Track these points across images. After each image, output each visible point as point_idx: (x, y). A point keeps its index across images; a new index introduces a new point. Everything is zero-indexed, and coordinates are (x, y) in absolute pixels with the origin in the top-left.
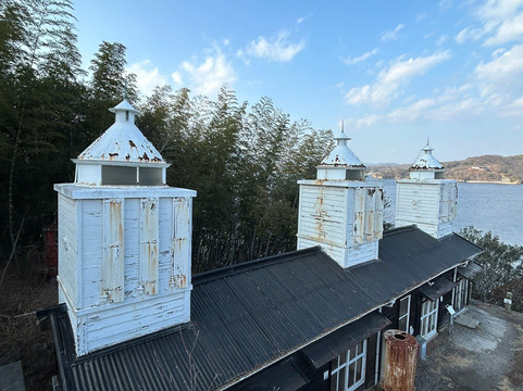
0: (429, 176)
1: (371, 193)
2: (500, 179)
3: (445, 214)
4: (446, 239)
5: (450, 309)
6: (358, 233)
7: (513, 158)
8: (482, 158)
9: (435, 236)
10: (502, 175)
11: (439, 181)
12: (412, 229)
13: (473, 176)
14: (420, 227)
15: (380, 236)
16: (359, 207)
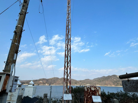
0: (32, 86)
1: (22, 89)
2: (46, 84)
3: (34, 93)
4: (33, 98)
7: (48, 79)
8: (42, 79)
9: (32, 98)
10: (46, 83)
11: (33, 86)
12: (28, 97)
13: (40, 83)
14: (29, 96)
16: (20, 92)
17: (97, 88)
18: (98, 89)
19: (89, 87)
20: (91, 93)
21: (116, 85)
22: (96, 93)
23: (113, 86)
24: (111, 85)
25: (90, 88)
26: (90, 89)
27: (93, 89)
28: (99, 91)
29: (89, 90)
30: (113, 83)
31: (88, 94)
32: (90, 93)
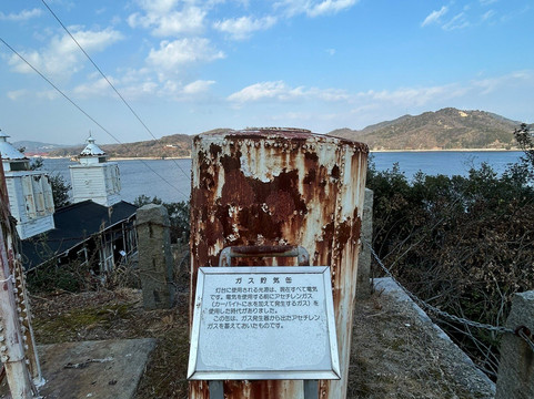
0: (95, 161)
1: (37, 179)
3: (111, 188)
5: (123, 253)
6: (31, 210)
11: (102, 164)
12: (89, 203)
14: (94, 200)
15: (53, 211)
16: (28, 191)
17: (311, 158)
18: (326, 158)
19: (219, 140)
20: (234, 211)
21: (447, 147)
22: (302, 207)
23: (436, 149)
24: (426, 147)
25: (225, 160)
26: (232, 164)
27: (261, 167)
28: (336, 188)
29: (221, 181)
30: (438, 139)
31: (206, 218)
32: (223, 214)
